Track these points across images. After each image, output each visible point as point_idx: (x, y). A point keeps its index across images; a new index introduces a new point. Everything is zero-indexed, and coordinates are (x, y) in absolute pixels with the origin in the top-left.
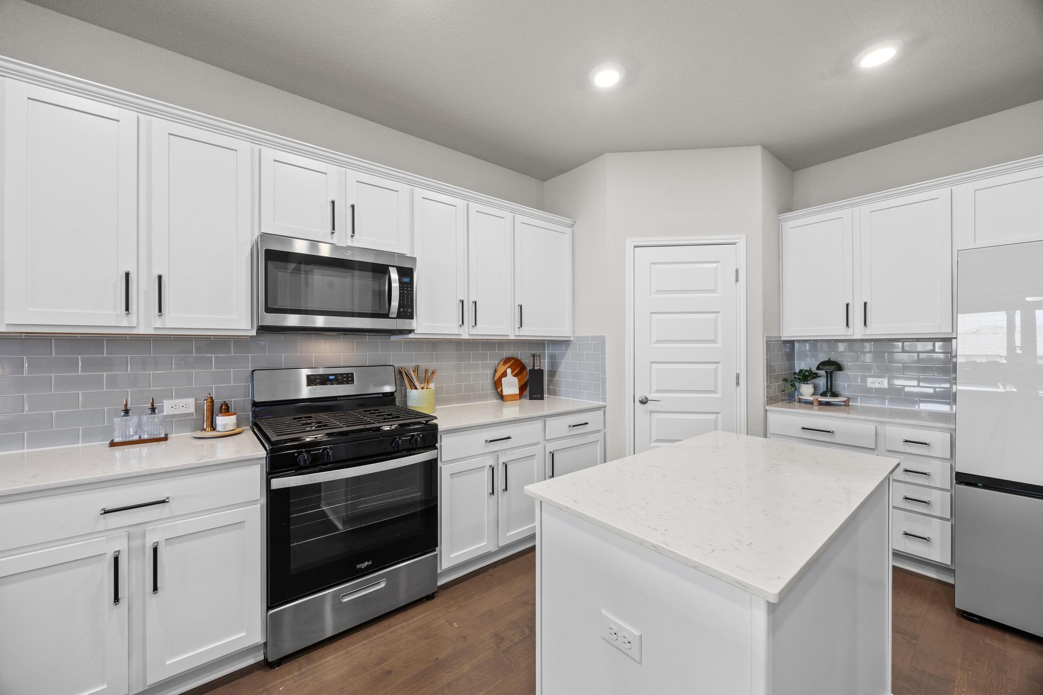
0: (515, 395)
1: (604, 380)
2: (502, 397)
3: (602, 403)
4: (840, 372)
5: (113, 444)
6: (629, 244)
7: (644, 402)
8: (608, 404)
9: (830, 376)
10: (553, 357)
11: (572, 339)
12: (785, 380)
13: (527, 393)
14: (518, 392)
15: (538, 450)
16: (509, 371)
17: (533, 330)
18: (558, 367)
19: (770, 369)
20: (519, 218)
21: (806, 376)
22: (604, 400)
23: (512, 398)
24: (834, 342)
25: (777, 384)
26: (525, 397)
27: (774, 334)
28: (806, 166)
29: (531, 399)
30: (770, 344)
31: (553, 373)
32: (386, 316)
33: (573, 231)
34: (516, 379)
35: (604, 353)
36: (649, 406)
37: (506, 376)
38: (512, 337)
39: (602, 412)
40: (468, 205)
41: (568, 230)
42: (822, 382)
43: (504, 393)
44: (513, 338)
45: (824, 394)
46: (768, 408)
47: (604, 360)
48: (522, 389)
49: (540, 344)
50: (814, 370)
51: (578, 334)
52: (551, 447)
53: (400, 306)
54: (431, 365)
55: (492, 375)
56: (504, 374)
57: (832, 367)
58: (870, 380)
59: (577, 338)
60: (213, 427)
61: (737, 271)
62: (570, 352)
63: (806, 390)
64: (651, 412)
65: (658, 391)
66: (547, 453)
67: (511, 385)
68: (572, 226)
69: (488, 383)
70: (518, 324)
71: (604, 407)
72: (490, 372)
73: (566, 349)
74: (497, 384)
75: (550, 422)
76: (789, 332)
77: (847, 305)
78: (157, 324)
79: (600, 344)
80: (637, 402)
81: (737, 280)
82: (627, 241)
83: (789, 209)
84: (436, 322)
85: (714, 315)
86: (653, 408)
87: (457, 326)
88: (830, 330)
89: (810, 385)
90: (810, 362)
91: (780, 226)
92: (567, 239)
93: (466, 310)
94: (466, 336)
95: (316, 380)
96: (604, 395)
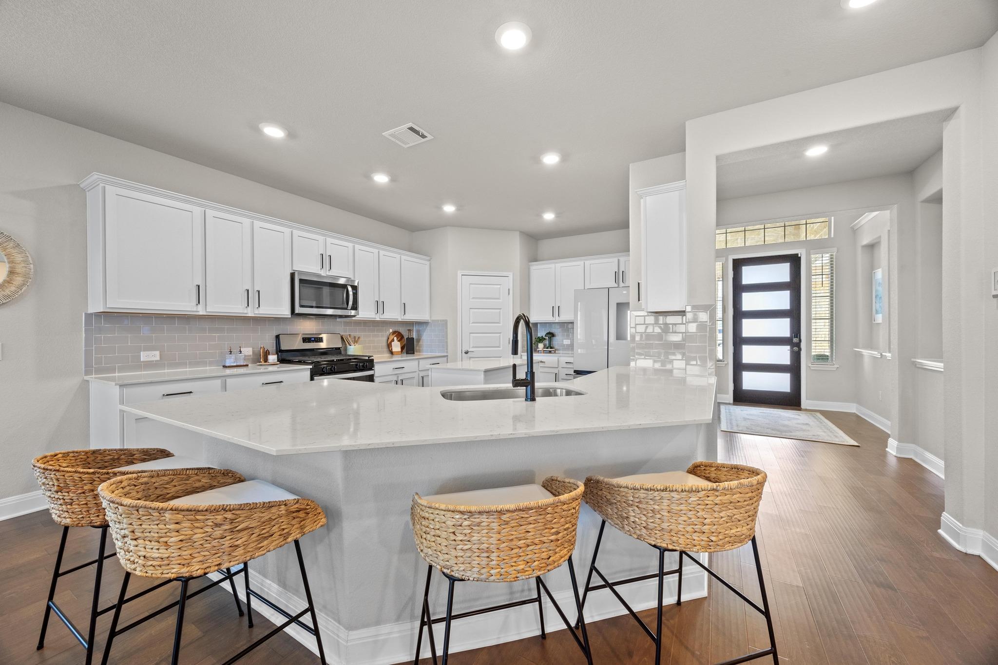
0: (399, 352)
1: (447, 342)
2: (392, 353)
3: (446, 354)
4: (554, 338)
5: (224, 367)
6: (460, 273)
7: (467, 353)
8: (449, 353)
9: (550, 339)
10: (418, 332)
11: (430, 321)
13: (405, 350)
14: (400, 350)
15: (416, 375)
16: (395, 338)
17: (410, 317)
18: (421, 337)
20: (403, 257)
21: (541, 340)
22: (447, 352)
23: (397, 353)
24: (550, 324)
26: (404, 353)
28: (542, 239)
29: (407, 353)
31: (419, 340)
32: (346, 309)
33: (430, 264)
34: (399, 343)
35: (447, 329)
36: (469, 355)
37: (394, 341)
39: (446, 358)
40: (379, 252)
41: (428, 263)
42: (547, 342)
43: (393, 351)
44: (401, 320)
45: (547, 348)
46: (522, 354)
47: (447, 332)
48: (402, 348)
49: (411, 324)
50: (544, 337)
51: (433, 318)
52: (422, 374)
53: (353, 304)
54: (357, 334)
55: (386, 341)
56: (393, 340)
57: (551, 335)
58: (564, 341)
59: (433, 321)
60: (266, 360)
61: (509, 289)
62: (428, 328)
63: (540, 346)
64: (470, 358)
65: (473, 347)
66: (420, 377)
67: (396, 346)
68: (430, 260)
69: (385, 344)
70: (403, 313)
71: (447, 356)
72: (385, 339)
73: (426, 327)
74: (389, 346)
75: (421, 362)
76: (534, 319)
77: (553, 307)
78: (256, 312)
79: (445, 323)
80: (463, 353)
81: (509, 294)
82: (459, 272)
83: (535, 259)
84: (366, 312)
85: (499, 310)
86: (471, 356)
87: (374, 314)
88: (548, 318)
89: (542, 344)
90: (541, 333)
91: (529, 269)
92: (427, 268)
93: (379, 306)
94: (378, 319)
95: (306, 340)
96: (447, 349)
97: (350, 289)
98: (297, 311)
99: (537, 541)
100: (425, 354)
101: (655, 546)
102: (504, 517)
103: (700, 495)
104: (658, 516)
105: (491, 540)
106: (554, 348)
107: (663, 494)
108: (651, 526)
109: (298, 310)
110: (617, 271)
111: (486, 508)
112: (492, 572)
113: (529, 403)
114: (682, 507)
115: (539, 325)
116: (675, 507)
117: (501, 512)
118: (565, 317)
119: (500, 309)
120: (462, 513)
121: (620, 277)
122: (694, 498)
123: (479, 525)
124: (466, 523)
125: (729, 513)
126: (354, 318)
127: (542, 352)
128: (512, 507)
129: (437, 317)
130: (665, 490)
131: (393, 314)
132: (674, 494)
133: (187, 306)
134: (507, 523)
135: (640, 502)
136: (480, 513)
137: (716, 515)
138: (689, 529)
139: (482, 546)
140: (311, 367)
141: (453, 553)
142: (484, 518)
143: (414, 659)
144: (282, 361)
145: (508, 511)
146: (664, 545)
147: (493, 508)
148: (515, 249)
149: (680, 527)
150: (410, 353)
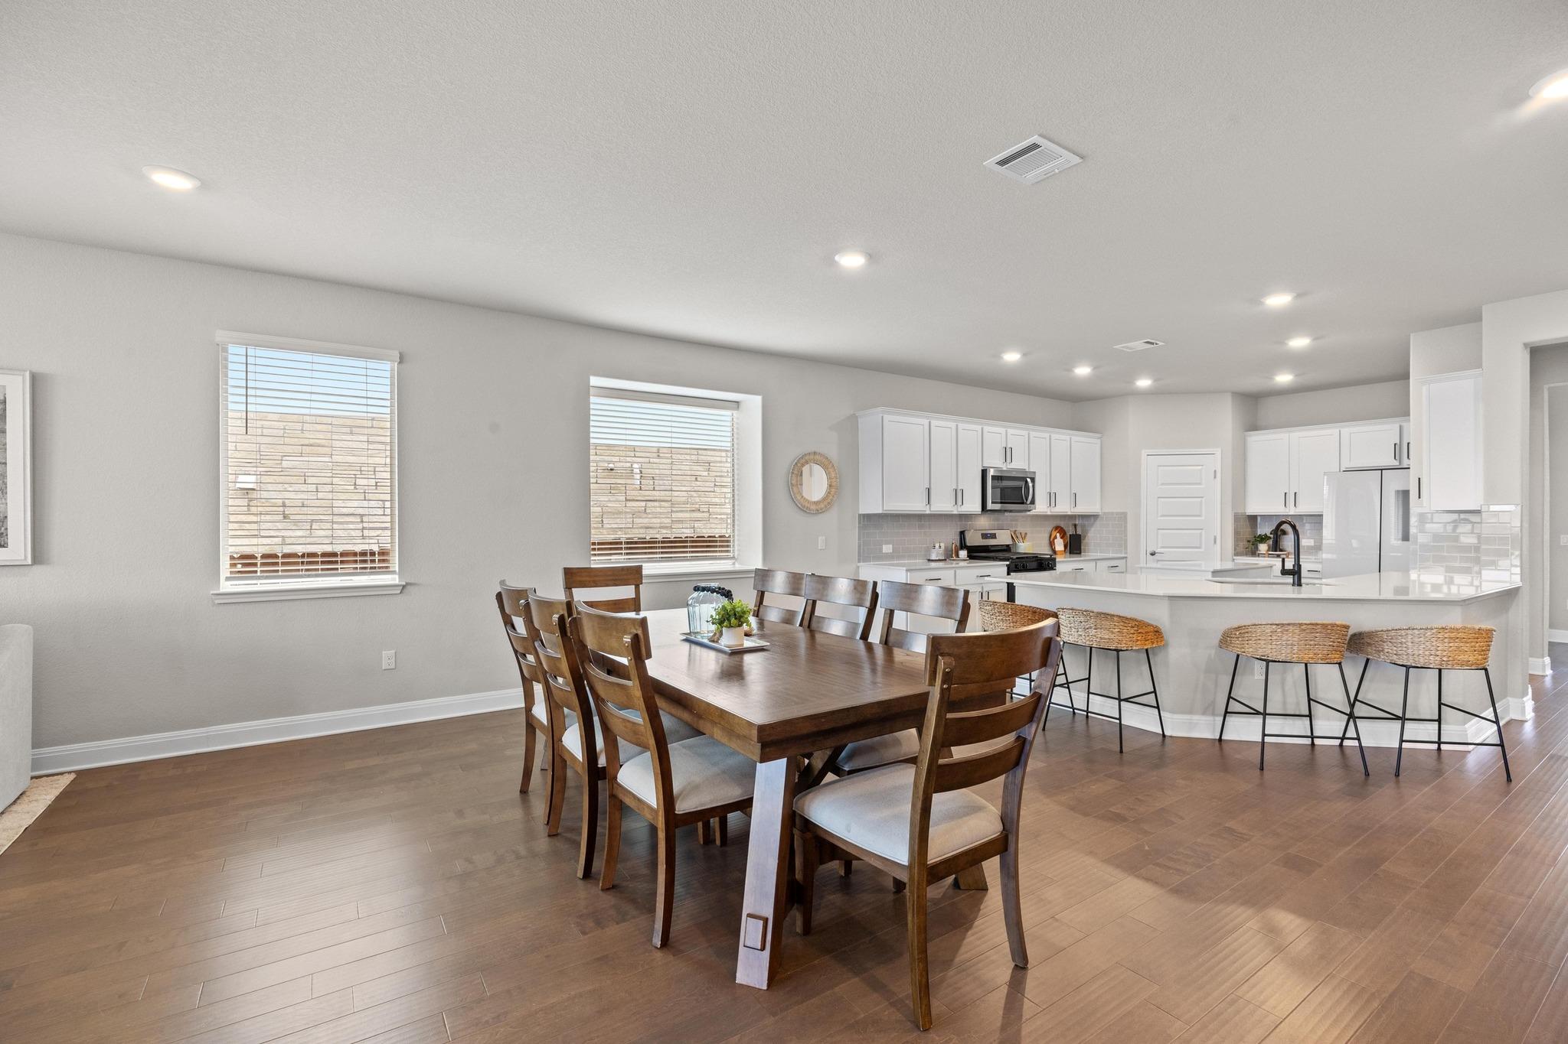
0: (1066, 551)
1: (1126, 541)
2: (1055, 553)
3: (1123, 555)
4: (1285, 536)
6: (1144, 453)
7: (1153, 554)
8: (1128, 555)
10: (1083, 526)
11: (1099, 513)
12: (1249, 541)
13: (1069, 549)
14: (1063, 549)
16: (1058, 535)
17: (1081, 509)
18: (1088, 534)
19: (1237, 533)
20: (1074, 440)
21: (1263, 539)
22: (1126, 553)
23: (1061, 553)
24: (1279, 517)
25: (1242, 544)
26: (1068, 553)
27: (1240, 511)
28: (1265, 397)
29: (1072, 554)
30: (1237, 518)
31: (1085, 537)
32: (1025, 503)
33: (1102, 442)
34: (1062, 540)
35: (1125, 523)
36: (1157, 556)
38: (1069, 513)
39: (1123, 560)
40: (1050, 436)
41: (1099, 442)
42: (1271, 543)
43: (1056, 549)
46: (1235, 558)
47: (1125, 527)
48: (1065, 547)
49: (1079, 517)
50: (1268, 535)
51: (1105, 511)
53: (1031, 498)
54: (1028, 530)
55: (1049, 538)
56: (1056, 537)
57: (1278, 533)
60: (957, 556)
61: (1215, 471)
62: (1098, 522)
63: (1263, 548)
64: (1158, 561)
65: (1163, 547)
67: (1060, 544)
68: (1102, 439)
69: (1047, 542)
70: (1072, 506)
71: (1126, 558)
72: (1047, 535)
73: (1095, 521)
74: (1052, 543)
75: (1099, 563)
76: (1252, 509)
77: (1286, 493)
78: (960, 510)
79: (1123, 517)
80: (1148, 554)
81: (1215, 477)
82: (1143, 451)
83: (1254, 427)
84: (1041, 507)
85: (1200, 499)
86: (1160, 559)
87: (1045, 507)
88: (1277, 508)
89: (1266, 545)
90: (1265, 529)
91: (1245, 439)
92: (1098, 447)
93: (1052, 498)
94: (1049, 513)
95: (985, 536)
96: (1126, 548)
97: (1029, 480)
98: (989, 508)
99: (1321, 643)
100: (1092, 555)
101: (1402, 665)
102: (1303, 627)
103: (1434, 631)
104: (1405, 646)
105: (1294, 639)
106: (1285, 551)
107: (1407, 631)
108: (1400, 652)
109: (990, 506)
110: (1398, 442)
111: (1293, 622)
112: (1294, 656)
113: (1296, 588)
114: (1422, 639)
115: (1259, 518)
116: (1416, 640)
117: (1301, 624)
118: (1303, 508)
119: (1202, 497)
120: (1277, 625)
121: (1401, 450)
122: (1429, 633)
123: (1287, 631)
124: (1279, 630)
125: (1456, 644)
126: (1028, 513)
127: (1267, 555)
128: (1308, 622)
129: (1112, 507)
130: (1409, 629)
131: (1064, 507)
132: (1415, 631)
133: (918, 506)
134: (1305, 630)
135: (1392, 639)
136: (1289, 624)
137: (1446, 645)
138: (1427, 653)
139: (1288, 642)
140: (1008, 563)
141: (1270, 647)
142: (1291, 627)
143: (1218, 738)
144: (971, 557)
145: (1306, 624)
146: (1409, 664)
147: (1297, 622)
148: (1225, 417)
149: (1421, 652)
150: (1077, 553)
